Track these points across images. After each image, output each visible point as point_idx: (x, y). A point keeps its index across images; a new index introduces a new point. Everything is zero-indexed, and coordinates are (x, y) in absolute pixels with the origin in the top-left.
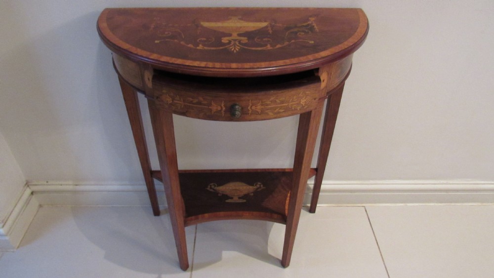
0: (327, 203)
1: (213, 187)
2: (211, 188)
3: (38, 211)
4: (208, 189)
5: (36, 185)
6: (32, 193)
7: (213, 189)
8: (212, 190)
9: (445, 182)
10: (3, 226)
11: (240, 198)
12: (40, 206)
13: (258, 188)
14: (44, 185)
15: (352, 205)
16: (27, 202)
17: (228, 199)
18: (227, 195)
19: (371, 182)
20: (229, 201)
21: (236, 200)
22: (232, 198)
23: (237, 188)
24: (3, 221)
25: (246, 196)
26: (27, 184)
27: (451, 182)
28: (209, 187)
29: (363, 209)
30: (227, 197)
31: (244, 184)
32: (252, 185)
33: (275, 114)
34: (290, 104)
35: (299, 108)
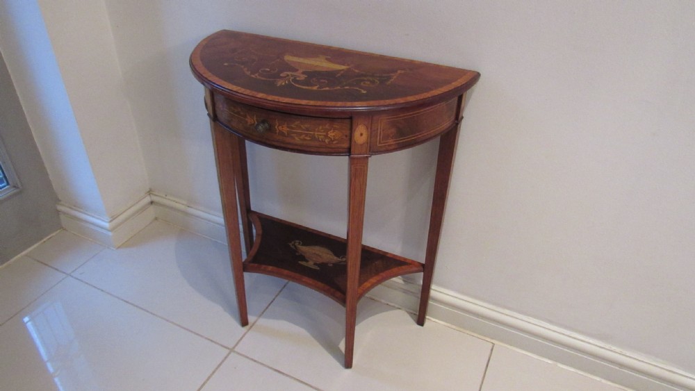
0: (446, 321)
1: (297, 244)
2: (294, 245)
3: (151, 223)
4: (290, 244)
5: (156, 195)
6: (152, 203)
7: (295, 246)
8: (293, 247)
9: (618, 350)
10: (111, 221)
11: (315, 264)
12: (156, 219)
13: (342, 262)
14: (162, 197)
15: (479, 336)
16: (143, 209)
17: (302, 260)
18: (304, 257)
19: (507, 312)
20: (303, 263)
21: (310, 264)
22: (307, 261)
23: (317, 253)
24: (111, 217)
25: (323, 266)
26: (150, 192)
27: (628, 354)
28: (293, 243)
29: (491, 345)
30: (303, 258)
31: (330, 253)
32: (338, 257)
33: (301, 140)
34: (316, 133)
35: (327, 141)
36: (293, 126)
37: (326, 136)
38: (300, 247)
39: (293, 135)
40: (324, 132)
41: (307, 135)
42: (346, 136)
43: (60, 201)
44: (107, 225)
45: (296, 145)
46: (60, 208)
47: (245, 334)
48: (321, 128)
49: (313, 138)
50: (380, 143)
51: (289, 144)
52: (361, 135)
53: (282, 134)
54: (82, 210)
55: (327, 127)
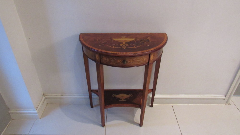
0: (157, 104)
1: (114, 95)
2: (113, 96)
3: (46, 106)
5: (46, 95)
6: (45, 99)
7: (114, 96)
8: (114, 97)
9: (203, 95)
10: (36, 110)
11: (124, 99)
12: (47, 104)
13: (131, 96)
15: (167, 104)
16: (43, 102)
19: (174, 95)
20: (120, 100)
21: (123, 100)
22: (121, 99)
23: (123, 96)
25: (126, 99)
26: (44, 95)
27: (205, 95)
28: (113, 95)
29: (171, 106)
30: (119, 99)
31: (126, 95)
32: (128, 95)
33: (136, 63)
34: (140, 60)
35: (143, 62)
36: (134, 60)
37: (143, 60)
38: (116, 96)
39: (134, 62)
41: (138, 61)
43: (9, 109)
44: (36, 111)
45: (135, 65)
46: (10, 112)
48: (142, 58)
49: (139, 62)
50: (155, 59)
51: (132, 65)
52: (152, 57)
53: (130, 63)
54: (22, 110)
55: (144, 57)
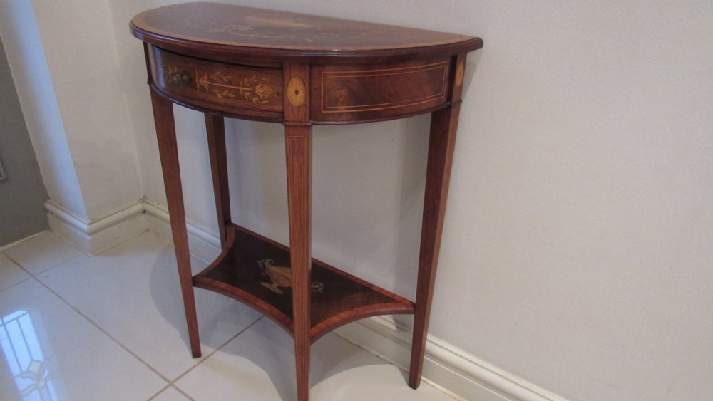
2: (263, 264)
4: (259, 262)
5: (148, 203)
6: (145, 211)
7: (264, 266)
8: (261, 265)
10: (90, 224)
11: (279, 287)
12: (148, 231)
14: (153, 205)
16: (133, 217)
18: (270, 278)
20: (266, 285)
21: (274, 287)
22: (271, 283)
24: (93, 219)
26: (143, 200)
28: (263, 261)
30: (268, 279)
33: (224, 97)
34: (241, 88)
35: (254, 99)
36: (215, 78)
37: (253, 93)
38: (269, 266)
39: (215, 91)
40: (249, 87)
41: (230, 90)
42: (278, 95)
43: (49, 198)
44: (86, 227)
45: (219, 104)
46: (48, 206)
47: (194, 367)
48: (246, 80)
49: (239, 97)
50: (325, 108)
51: (211, 103)
52: (297, 92)
53: (202, 89)
55: (253, 79)
